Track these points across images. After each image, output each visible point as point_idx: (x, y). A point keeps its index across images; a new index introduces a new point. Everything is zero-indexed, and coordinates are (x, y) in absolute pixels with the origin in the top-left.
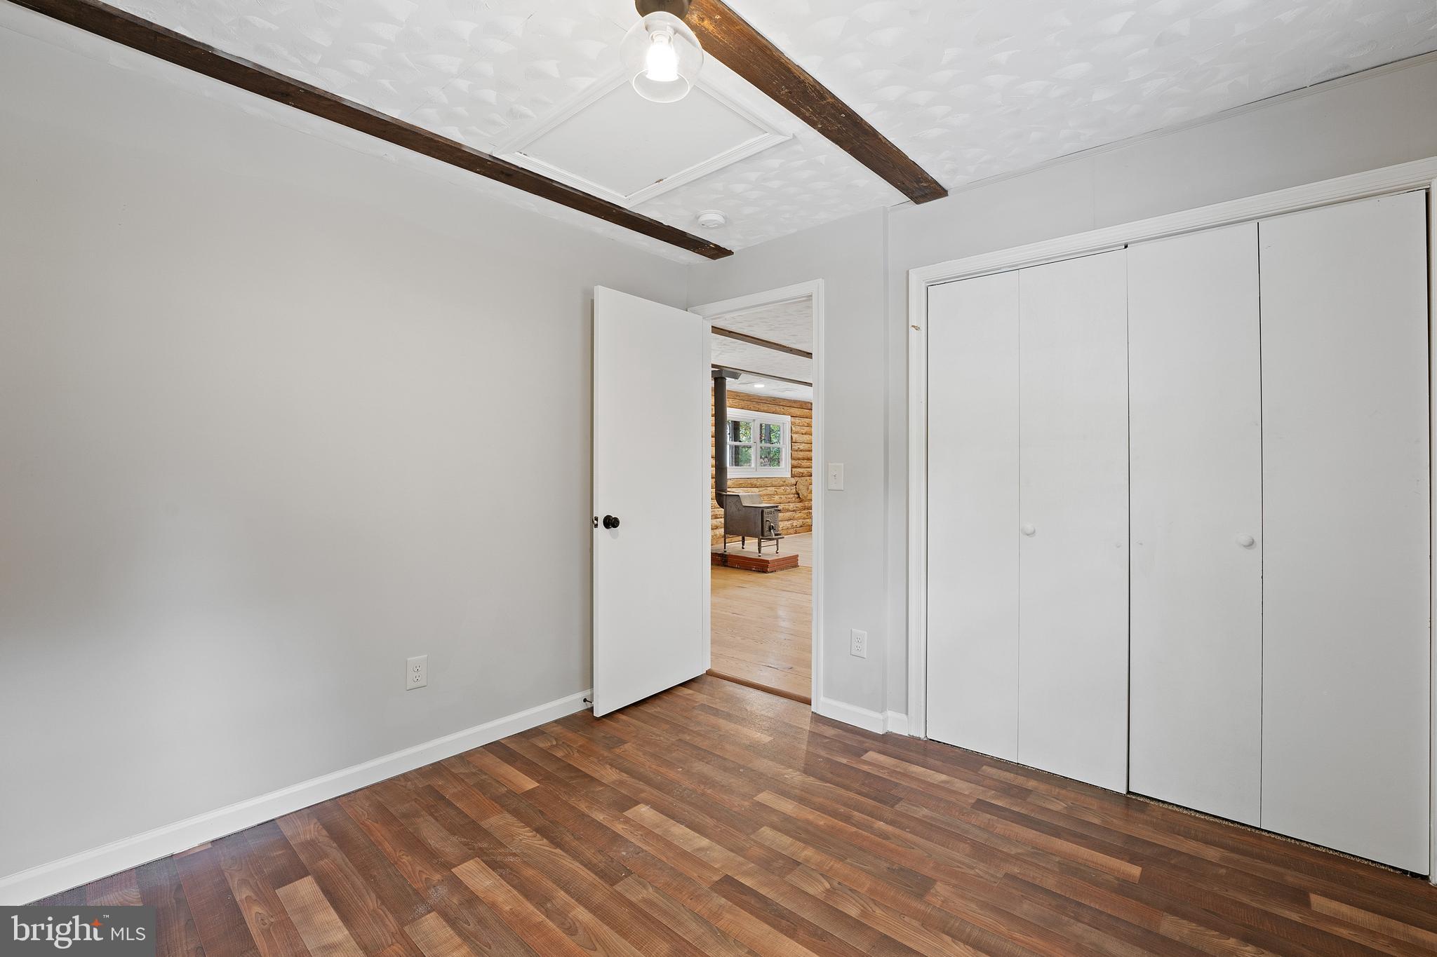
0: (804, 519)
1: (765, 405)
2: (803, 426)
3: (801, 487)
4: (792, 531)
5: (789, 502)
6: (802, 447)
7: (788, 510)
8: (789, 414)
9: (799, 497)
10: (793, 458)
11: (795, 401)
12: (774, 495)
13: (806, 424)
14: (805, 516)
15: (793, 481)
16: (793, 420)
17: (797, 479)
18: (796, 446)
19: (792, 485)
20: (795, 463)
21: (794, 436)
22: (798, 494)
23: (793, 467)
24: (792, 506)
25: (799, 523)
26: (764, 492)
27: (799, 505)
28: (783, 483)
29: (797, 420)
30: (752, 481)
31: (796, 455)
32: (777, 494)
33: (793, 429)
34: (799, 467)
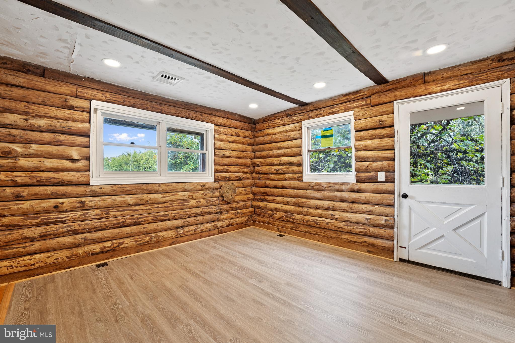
0: (232, 218)
1: (172, 108)
2: (231, 135)
3: (225, 190)
4: (216, 231)
5: (211, 205)
6: (228, 153)
7: (209, 213)
8: (211, 122)
9: (224, 200)
10: (216, 164)
11: (217, 110)
12: (190, 199)
13: (234, 134)
14: (233, 216)
15: (216, 185)
16: (217, 128)
17: (221, 183)
18: (221, 153)
19: (217, 189)
20: (219, 168)
21: (219, 144)
22: (222, 197)
23: (216, 172)
24: (214, 209)
25: (227, 222)
26: (172, 198)
27: (224, 207)
28: (203, 186)
29: (222, 129)
30: (150, 187)
31: (220, 160)
32: (193, 198)
33: (217, 136)
34: (226, 172)
